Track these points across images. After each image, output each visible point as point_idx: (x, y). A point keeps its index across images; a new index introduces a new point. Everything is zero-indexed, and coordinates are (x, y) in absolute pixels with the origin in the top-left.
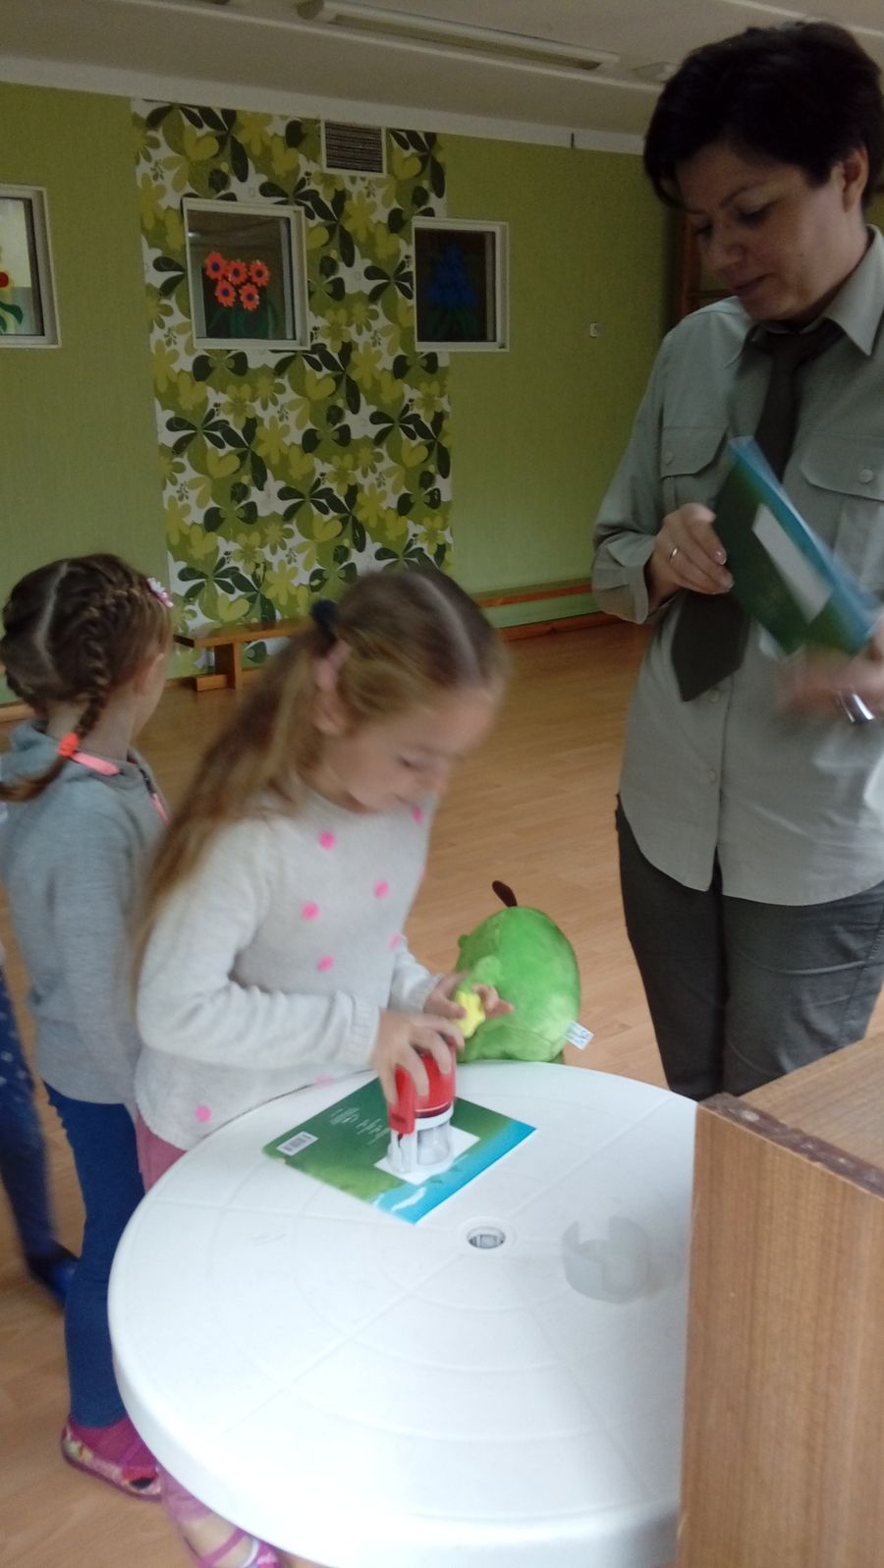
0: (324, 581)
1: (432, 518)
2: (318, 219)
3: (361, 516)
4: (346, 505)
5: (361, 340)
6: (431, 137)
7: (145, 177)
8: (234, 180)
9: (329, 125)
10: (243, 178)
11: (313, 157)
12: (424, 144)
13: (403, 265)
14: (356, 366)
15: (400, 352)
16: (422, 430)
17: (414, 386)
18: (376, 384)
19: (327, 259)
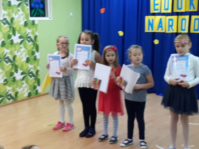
0: (7, 82)
1: (35, 63)
3: (17, 63)
4: (13, 61)
5: (16, 17)
14: (15, 24)
15: (26, 20)
16: (31, 40)
17: (29, 29)
18: (20, 28)
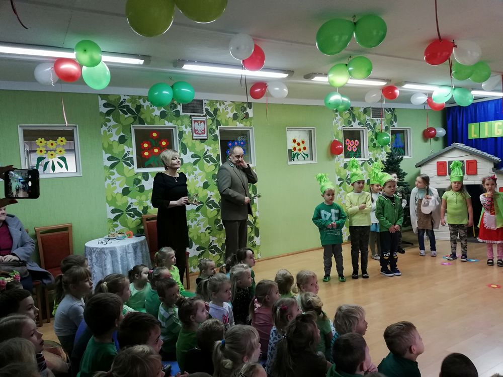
2: (370, 130)
6: (394, 109)
7: (335, 123)
8: (353, 122)
9: (372, 108)
10: (354, 122)
11: (369, 116)
12: (392, 111)
19: (372, 138)
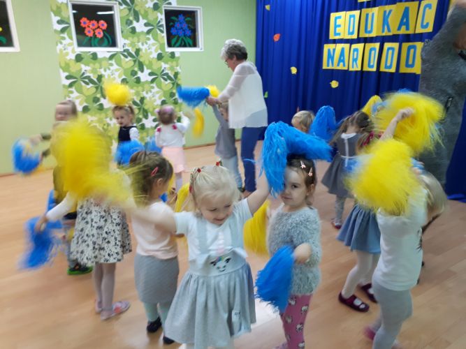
2: (124, 6)
3: (146, 107)
4: (140, 104)
5: (144, 48)
13: (159, 22)
14: (141, 56)
15: (160, 52)
16: (170, 78)
17: (166, 63)
18: (150, 63)
19: (128, 20)
